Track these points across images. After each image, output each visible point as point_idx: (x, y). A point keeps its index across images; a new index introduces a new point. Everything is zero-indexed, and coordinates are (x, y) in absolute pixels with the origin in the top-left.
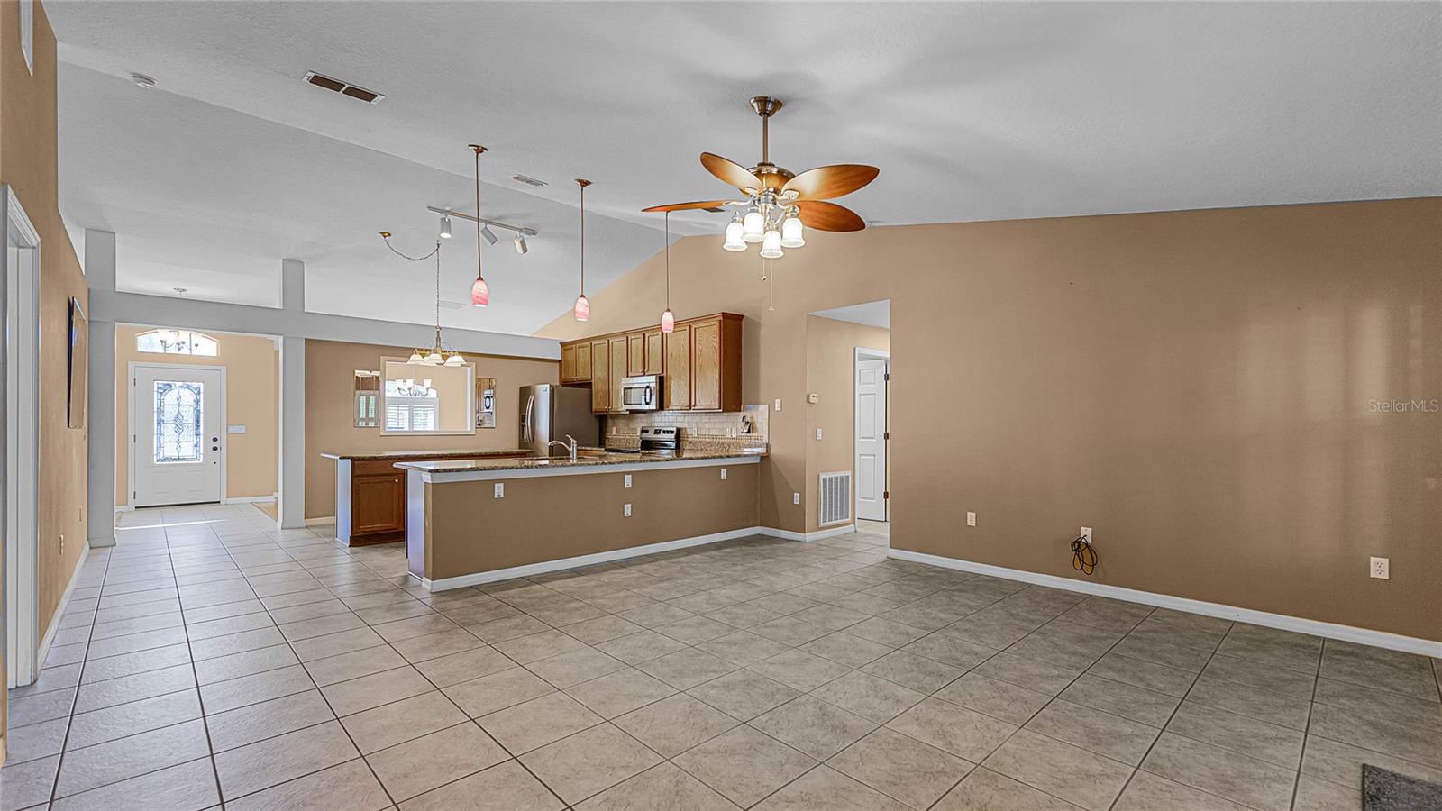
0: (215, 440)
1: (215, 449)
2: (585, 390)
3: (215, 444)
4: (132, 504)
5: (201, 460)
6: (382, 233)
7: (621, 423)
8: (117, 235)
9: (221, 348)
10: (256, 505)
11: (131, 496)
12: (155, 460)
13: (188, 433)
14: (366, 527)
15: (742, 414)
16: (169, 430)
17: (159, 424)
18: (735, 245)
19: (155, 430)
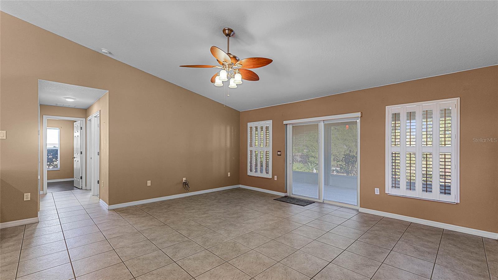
18: (233, 86)
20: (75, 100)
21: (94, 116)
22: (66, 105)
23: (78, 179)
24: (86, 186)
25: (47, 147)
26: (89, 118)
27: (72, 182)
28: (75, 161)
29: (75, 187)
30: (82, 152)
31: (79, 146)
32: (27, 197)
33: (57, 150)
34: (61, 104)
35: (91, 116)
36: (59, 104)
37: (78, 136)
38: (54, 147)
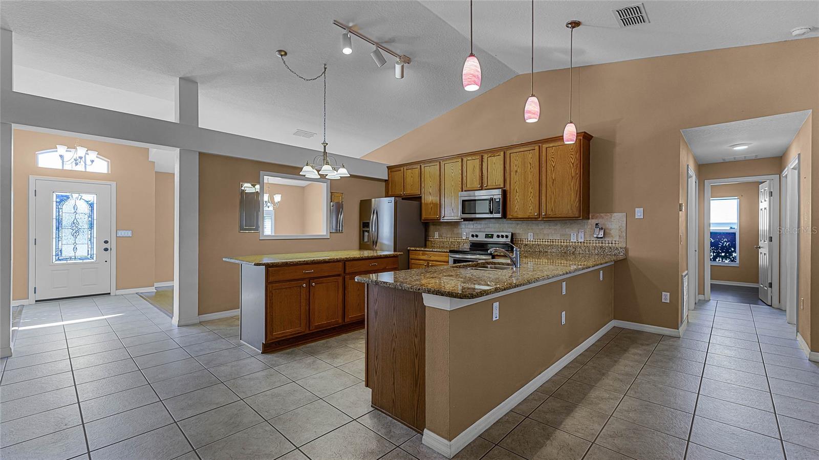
0: (106, 242)
1: (106, 250)
2: (415, 203)
3: (106, 246)
4: (32, 297)
5: (95, 258)
6: (280, 51)
7: (444, 230)
8: (13, 33)
9: (112, 166)
10: (141, 295)
11: (31, 290)
12: (54, 260)
13: (83, 238)
14: (278, 333)
15: (592, 222)
16: (66, 233)
17: (58, 228)
19: (54, 234)
20: (750, 145)
21: (792, 167)
22: (739, 157)
23: (766, 287)
24: (780, 302)
25: (711, 228)
26: (785, 173)
27: (756, 291)
28: (761, 253)
29: (761, 300)
30: (771, 237)
31: (766, 227)
32: (666, 297)
33: (735, 234)
34: (731, 158)
35: (786, 169)
36: (728, 158)
37: (765, 208)
38: (731, 228)
